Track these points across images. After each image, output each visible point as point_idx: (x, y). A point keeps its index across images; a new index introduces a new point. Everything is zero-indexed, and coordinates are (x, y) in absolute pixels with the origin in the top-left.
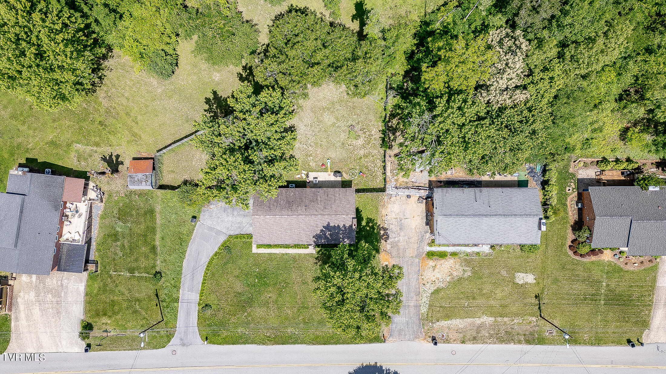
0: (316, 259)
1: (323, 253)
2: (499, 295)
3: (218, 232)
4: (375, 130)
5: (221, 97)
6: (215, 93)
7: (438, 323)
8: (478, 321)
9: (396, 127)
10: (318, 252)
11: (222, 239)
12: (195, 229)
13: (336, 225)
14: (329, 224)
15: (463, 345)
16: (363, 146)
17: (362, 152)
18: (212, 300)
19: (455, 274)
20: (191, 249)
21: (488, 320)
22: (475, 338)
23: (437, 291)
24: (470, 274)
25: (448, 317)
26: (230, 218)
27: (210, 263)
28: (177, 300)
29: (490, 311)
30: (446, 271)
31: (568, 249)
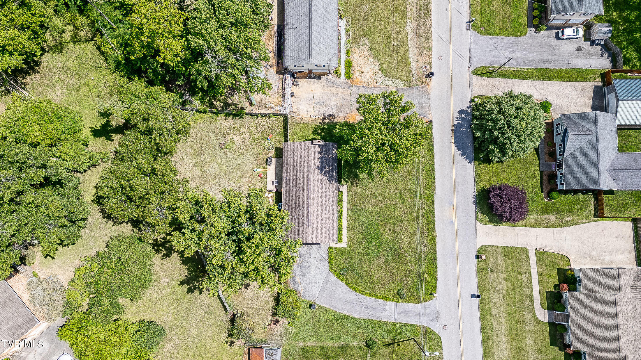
0: (352, 184)
1: (346, 178)
2: (386, 13)
3: (326, 281)
4: (225, 124)
5: (186, 276)
6: (182, 283)
7: (413, 72)
8: (411, 35)
9: (222, 102)
10: (346, 182)
11: (333, 278)
12: (322, 305)
13: (319, 160)
14: (318, 168)
15: (433, 49)
16: (241, 136)
17: (248, 137)
18: (393, 288)
19: (366, 53)
20: (342, 309)
21: (409, 25)
22: (426, 39)
23: (383, 71)
24: (366, 40)
25: (407, 62)
26: (312, 270)
27: (356, 290)
28: (394, 324)
29: (401, 23)
30: (364, 61)
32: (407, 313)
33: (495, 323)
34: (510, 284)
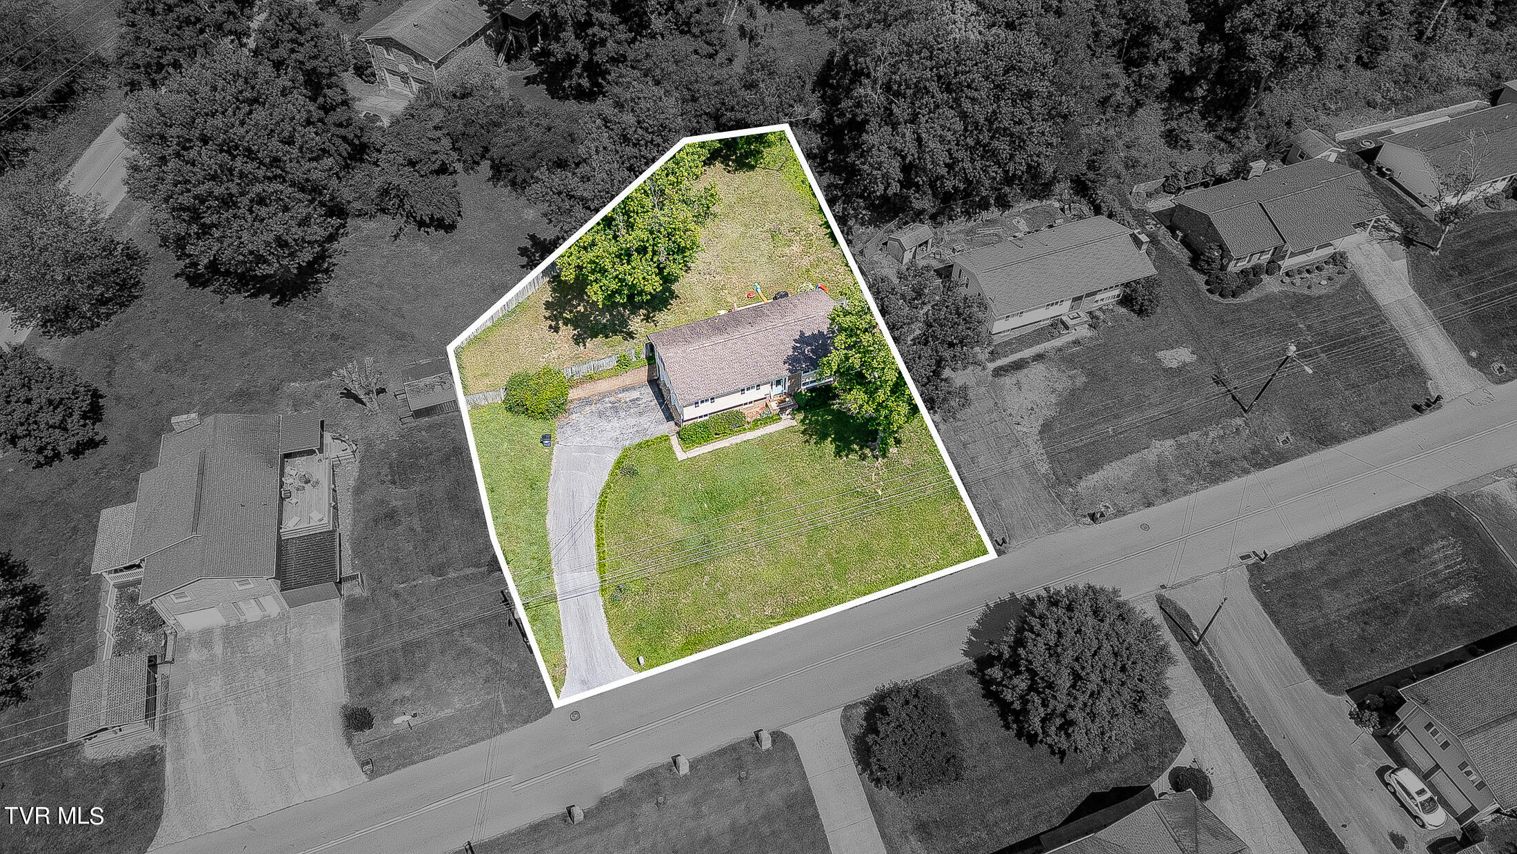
0: (803, 433)
1: (810, 420)
3: (600, 450)
4: (811, 227)
5: (545, 240)
6: (533, 237)
7: (1083, 484)
8: (1150, 455)
9: (843, 213)
10: (802, 421)
11: (612, 458)
12: (554, 456)
14: (802, 333)
15: (1153, 509)
16: (805, 253)
17: (806, 262)
19: (1059, 386)
20: (556, 491)
21: (1164, 447)
22: (1164, 490)
24: (1083, 379)
26: (615, 423)
27: (602, 504)
28: (553, 598)
29: (1159, 430)
30: (1042, 388)
31: (1208, 294)
32: (584, 619)
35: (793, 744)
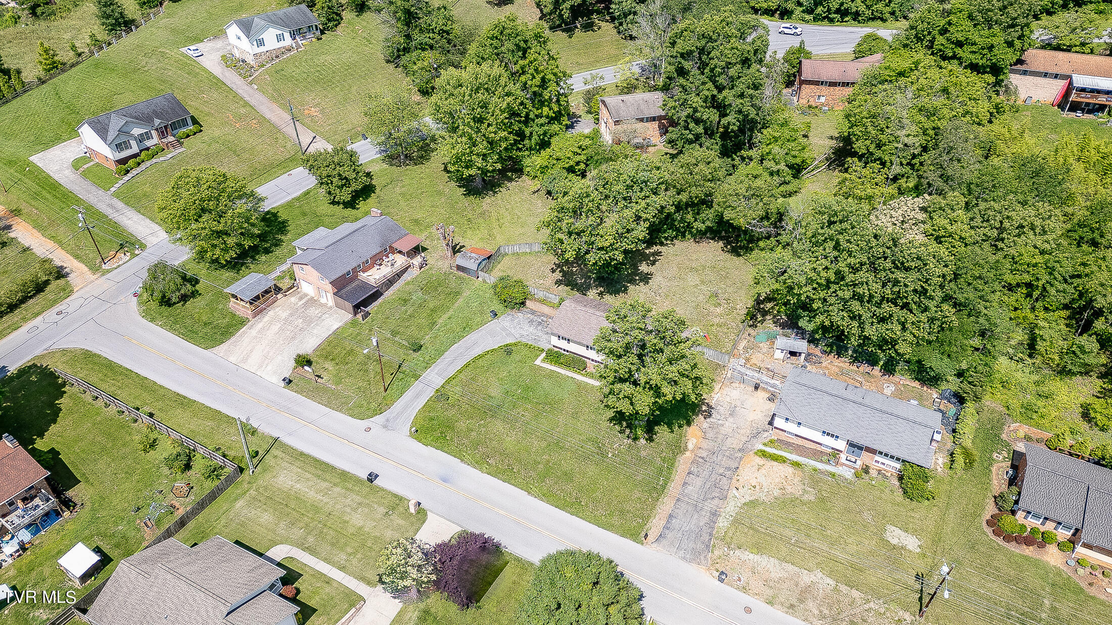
2: (853, 548)
3: (510, 334)
4: (741, 305)
7: (738, 552)
9: (769, 310)
11: (509, 341)
15: (769, 607)
16: (721, 315)
17: (716, 320)
18: (455, 392)
19: (789, 489)
20: (472, 337)
21: (824, 582)
22: (792, 606)
23: (753, 504)
24: (812, 498)
25: (759, 549)
26: (532, 329)
27: (481, 356)
28: (417, 377)
29: (830, 566)
30: (777, 481)
31: (984, 523)
32: (417, 396)
33: (325, 485)
34: (351, 530)
35: (424, 522)
